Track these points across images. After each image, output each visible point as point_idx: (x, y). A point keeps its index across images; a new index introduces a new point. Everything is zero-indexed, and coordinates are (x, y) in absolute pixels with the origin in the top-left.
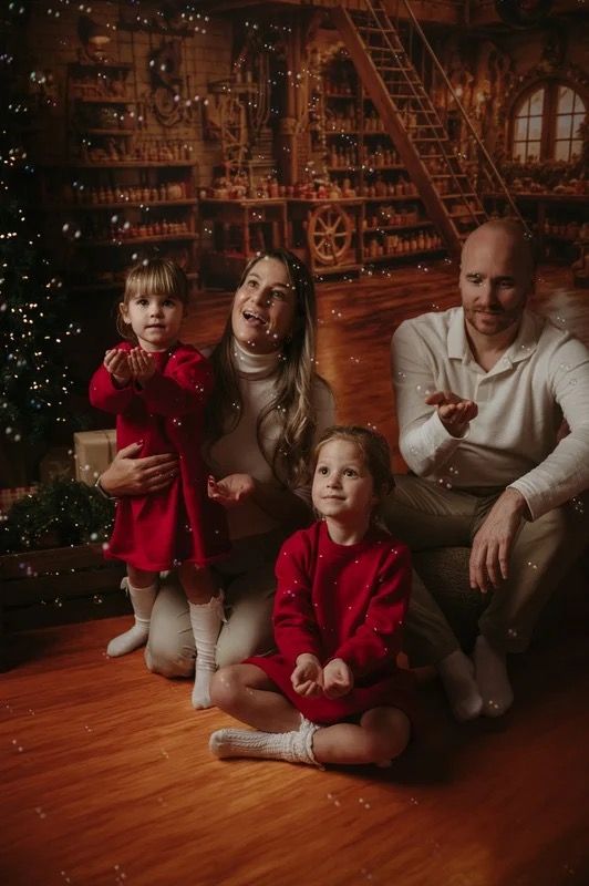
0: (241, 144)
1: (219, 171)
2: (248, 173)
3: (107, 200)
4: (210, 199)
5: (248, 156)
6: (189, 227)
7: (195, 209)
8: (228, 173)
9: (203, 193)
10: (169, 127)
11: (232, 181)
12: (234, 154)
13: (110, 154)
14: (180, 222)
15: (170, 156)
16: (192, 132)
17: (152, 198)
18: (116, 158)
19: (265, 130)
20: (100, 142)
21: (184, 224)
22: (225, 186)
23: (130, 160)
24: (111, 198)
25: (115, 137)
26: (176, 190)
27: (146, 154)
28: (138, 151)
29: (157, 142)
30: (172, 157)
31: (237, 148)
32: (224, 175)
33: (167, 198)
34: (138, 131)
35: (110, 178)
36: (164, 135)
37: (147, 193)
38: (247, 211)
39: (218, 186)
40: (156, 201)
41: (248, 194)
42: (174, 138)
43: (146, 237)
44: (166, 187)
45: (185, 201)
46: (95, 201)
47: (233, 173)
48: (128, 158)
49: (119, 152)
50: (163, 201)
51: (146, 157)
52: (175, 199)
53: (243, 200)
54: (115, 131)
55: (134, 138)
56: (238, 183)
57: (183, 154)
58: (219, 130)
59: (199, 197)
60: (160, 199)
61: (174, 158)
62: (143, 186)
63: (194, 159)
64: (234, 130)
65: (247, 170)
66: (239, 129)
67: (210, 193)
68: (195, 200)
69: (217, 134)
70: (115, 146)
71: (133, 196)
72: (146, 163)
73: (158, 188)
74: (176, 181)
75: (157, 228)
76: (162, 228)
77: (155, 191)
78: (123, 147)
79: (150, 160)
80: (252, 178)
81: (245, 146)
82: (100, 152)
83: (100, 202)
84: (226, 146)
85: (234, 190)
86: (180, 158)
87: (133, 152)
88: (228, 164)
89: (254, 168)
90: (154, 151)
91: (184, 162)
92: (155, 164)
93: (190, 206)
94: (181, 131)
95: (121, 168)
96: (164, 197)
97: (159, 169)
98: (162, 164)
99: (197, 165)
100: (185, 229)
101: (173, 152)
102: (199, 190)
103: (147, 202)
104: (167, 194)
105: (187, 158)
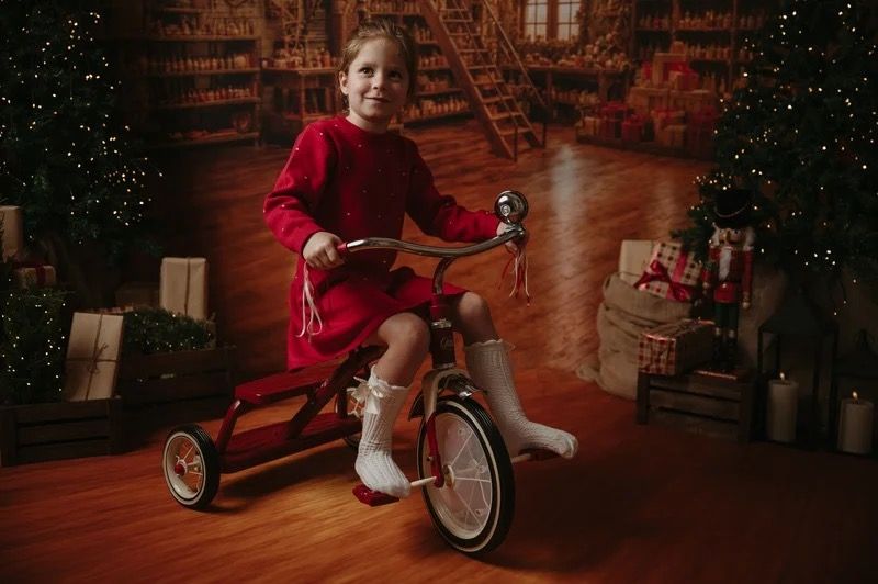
0: (299, 21)
1: (279, 44)
2: (304, 46)
3: (178, 70)
4: (271, 68)
5: (304, 32)
6: (252, 92)
7: (258, 77)
8: (287, 46)
9: (265, 63)
10: (237, 7)
11: (290, 52)
12: (292, 29)
13: (182, 29)
14: (244, 89)
15: (236, 31)
16: (255, 11)
17: (219, 67)
18: (187, 31)
19: (320, 10)
20: (176, 19)
21: (248, 90)
22: (284, 57)
23: (200, 34)
24: (182, 67)
25: (188, 14)
26: (241, 60)
28: (207, 27)
29: (225, 19)
30: (238, 32)
31: (294, 25)
32: (283, 47)
33: (233, 67)
34: (208, 10)
35: (185, 49)
36: (231, 13)
37: (215, 62)
38: (303, 80)
39: (278, 57)
40: (223, 70)
41: (304, 64)
42: (240, 15)
43: (212, 101)
44: (232, 58)
45: (249, 69)
46: (168, 70)
47: (291, 46)
48: (199, 33)
49: (191, 27)
50: (230, 70)
51: (215, 31)
52: (240, 67)
53: (300, 69)
54: (187, 9)
55: (205, 15)
56: (296, 55)
57: (248, 28)
58: (279, 9)
59: (261, 65)
60: (226, 67)
61: (240, 33)
62: (211, 57)
63: (258, 32)
64: (293, 10)
65: (303, 44)
66: (297, 9)
67: (271, 63)
68: (257, 69)
69: (278, 13)
70: (187, 22)
71: (203, 66)
72: (214, 37)
73: (225, 58)
74: (240, 52)
75: (224, 93)
76: (228, 93)
77: (222, 61)
78: (194, 23)
79: (219, 34)
80: (308, 51)
81: (302, 23)
82: (174, 27)
83: (172, 70)
84: (285, 23)
85: (292, 60)
86: (245, 32)
87: (203, 27)
88: (287, 38)
89: (311, 42)
90: (221, 26)
91: (248, 36)
92: (224, 38)
93: (253, 74)
94: (246, 10)
95: (193, 42)
96: (230, 65)
97: (227, 42)
98: (229, 38)
99: (260, 39)
100: (248, 94)
101: (238, 27)
102: (261, 60)
103: (215, 71)
104: (233, 63)
105: (251, 31)
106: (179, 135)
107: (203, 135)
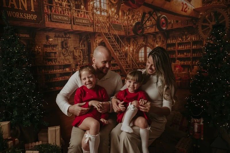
0: (82, 59)
3: (52, 72)
5: (83, 62)
7: (72, 73)
8: (79, 65)
9: (73, 70)
10: (66, 57)
12: (80, 61)
13: (52, 62)
15: (66, 62)
16: (71, 57)
17: (62, 71)
18: (54, 63)
19: (87, 56)
20: (51, 60)
23: (57, 64)
24: (53, 72)
25: (54, 59)
26: (67, 69)
27: (61, 62)
28: (59, 62)
29: (63, 59)
30: (67, 63)
31: (81, 60)
32: (78, 66)
34: (59, 58)
35: (53, 67)
36: (65, 58)
37: (61, 70)
39: (77, 68)
40: (63, 72)
43: (60, 80)
44: (65, 69)
45: (69, 71)
46: (50, 73)
48: (57, 63)
49: (55, 62)
50: (65, 72)
52: (67, 71)
54: (54, 58)
55: (58, 59)
58: (77, 57)
60: (64, 71)
62: (60, 69)
63: (71, 63)
64: (80, 56)
66: (81, 56)
67: (75, 70)
68: (72, 71)
69: (76, 57)
70: (54, 61)
71: (58, 71)
72: (61, 64)
73: (63, 69)
74: (67, 67)
75: (63, 78)
78: (56, 61)
82: (50, 62)
83: (50, 72)
84: (78, 60)
87: (58, 62)
88: (79, 64)
90: (62, 61)
91: (69, 63)
92: (63, 64)
94: (68, 57)
95: (55, 65)
97: (64, 65)
98: (64, 64)
99: (72, 64)
101: (67, 62)
102: (73, 69)
103: (61, 72)
104: (65, 70)
105: (70, 63)
106: (52, 88)
107: (59, 88)
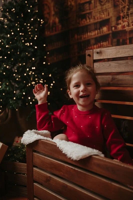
1: (118, 18)
2: (128, 17)
3: (86, 38)
4: (116, 30)
5: (129, 9)
6: (109, 43)
7: (111, 35)
8: (121, 18)
9: (113, 28)
10: (103, 5)
11: (123, 21)
12: (123, 9)
14: (106, 42)
15: (103, 16)
16: (110, 5)
17: (98, 34)
18: (88, 21)
21: (107, 42)
22: (120, 24)
23: (92, 21)
24: (87, 36)
26: (105, 29)
28: (94, 17)
29: (100, 12)
30: (104, 16)
31: (124, 7)
32: (120, 19)
33: (102, 33)
34: (94, 10)
35: (86, 29)
36: (102, 8)
37: (96, 31)
38: (128, 33)
39: (118, 24)
40: (99, 35)
41: (128, 25)
42: (105, 8)
44: (102, 29)
45: (107, 33)
46: (83, 39)
47: (123, 18)
49: (89, 19)
50: (102, 34)
51: (97, 19)
52: (104, 33)
53: (127, 28)
56: (125, 21)
57: (107, 14)
59: (112, 30)
60: (100, 33)
61: (104, 17)
62: (96, 29)
65: (128, 15)
67: (116, 28)
68: (111, 32)
69: (118, 3)
70: (88, 17)
71: (93, 34)
73: (100, 29)
74: (104, 26)
75: (99, 45)
76: (101, 44)
77: (99, 31)
78: (90, 17)
79: (98, 19)
80: (130, 18)
81: (127, 5)
84: (121, 7)
85: (123, 25)
86: (106, 16)
87: (93, 18)
88: (122, 14)
89: (131, 14)
90: (99, 15)
91: (107, 17)
92: (99, 20)
93: (109, 34)
94: (107, 5)
96: (101, 32)
97: (100, 22)
98: (101, 20)
99: (111, 17)
100: (108, 44)
101: (104, 14)
102: (112, 27)
103: (97, 36)
104: (102, 31)
105: (109, 15)
